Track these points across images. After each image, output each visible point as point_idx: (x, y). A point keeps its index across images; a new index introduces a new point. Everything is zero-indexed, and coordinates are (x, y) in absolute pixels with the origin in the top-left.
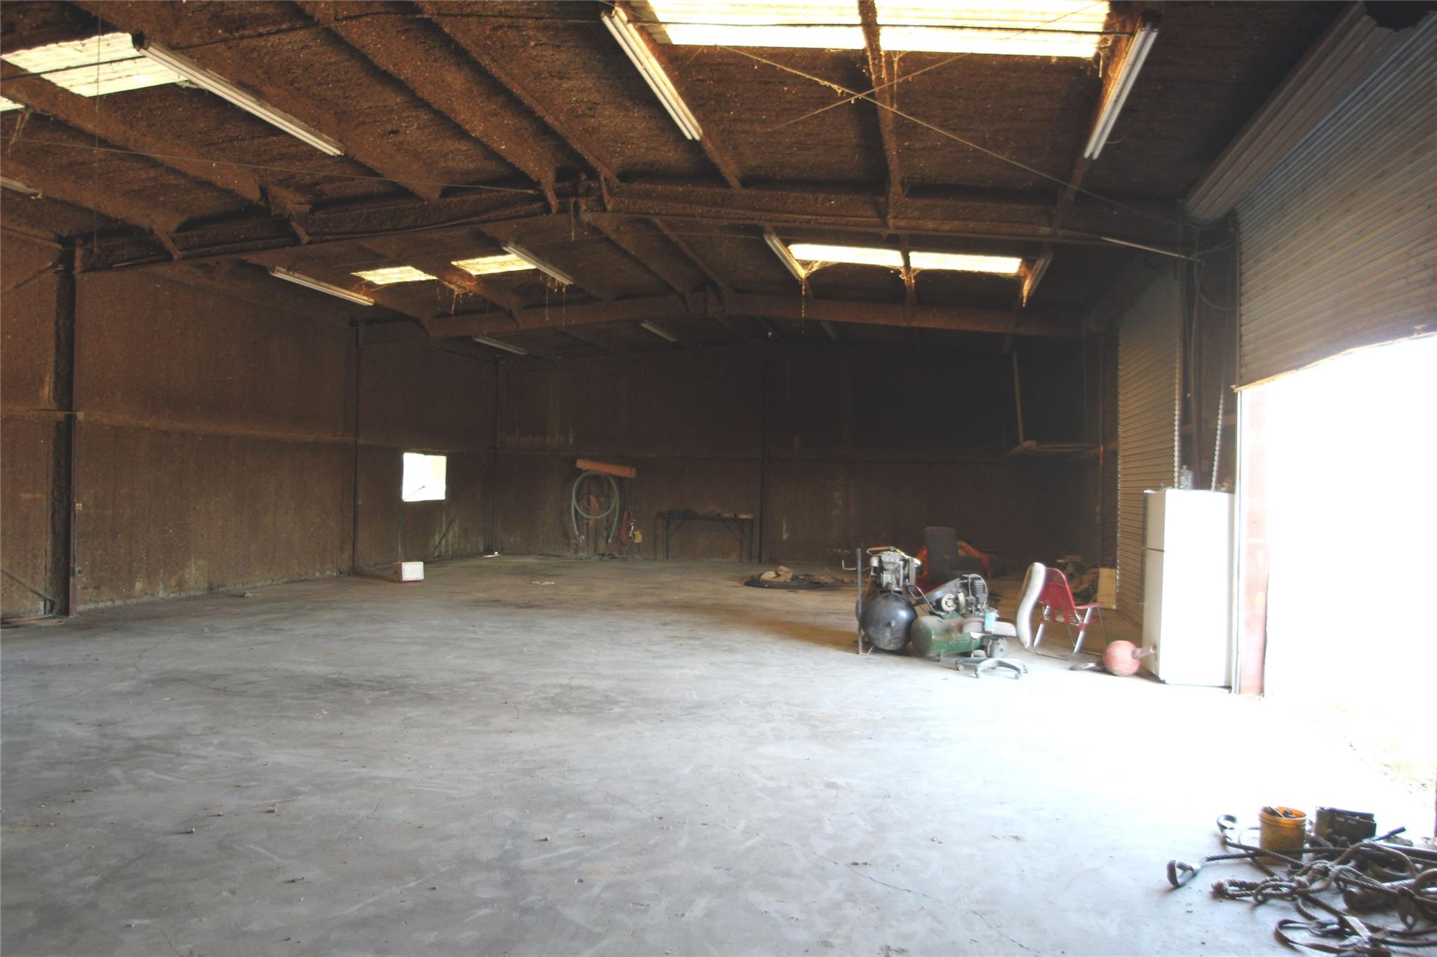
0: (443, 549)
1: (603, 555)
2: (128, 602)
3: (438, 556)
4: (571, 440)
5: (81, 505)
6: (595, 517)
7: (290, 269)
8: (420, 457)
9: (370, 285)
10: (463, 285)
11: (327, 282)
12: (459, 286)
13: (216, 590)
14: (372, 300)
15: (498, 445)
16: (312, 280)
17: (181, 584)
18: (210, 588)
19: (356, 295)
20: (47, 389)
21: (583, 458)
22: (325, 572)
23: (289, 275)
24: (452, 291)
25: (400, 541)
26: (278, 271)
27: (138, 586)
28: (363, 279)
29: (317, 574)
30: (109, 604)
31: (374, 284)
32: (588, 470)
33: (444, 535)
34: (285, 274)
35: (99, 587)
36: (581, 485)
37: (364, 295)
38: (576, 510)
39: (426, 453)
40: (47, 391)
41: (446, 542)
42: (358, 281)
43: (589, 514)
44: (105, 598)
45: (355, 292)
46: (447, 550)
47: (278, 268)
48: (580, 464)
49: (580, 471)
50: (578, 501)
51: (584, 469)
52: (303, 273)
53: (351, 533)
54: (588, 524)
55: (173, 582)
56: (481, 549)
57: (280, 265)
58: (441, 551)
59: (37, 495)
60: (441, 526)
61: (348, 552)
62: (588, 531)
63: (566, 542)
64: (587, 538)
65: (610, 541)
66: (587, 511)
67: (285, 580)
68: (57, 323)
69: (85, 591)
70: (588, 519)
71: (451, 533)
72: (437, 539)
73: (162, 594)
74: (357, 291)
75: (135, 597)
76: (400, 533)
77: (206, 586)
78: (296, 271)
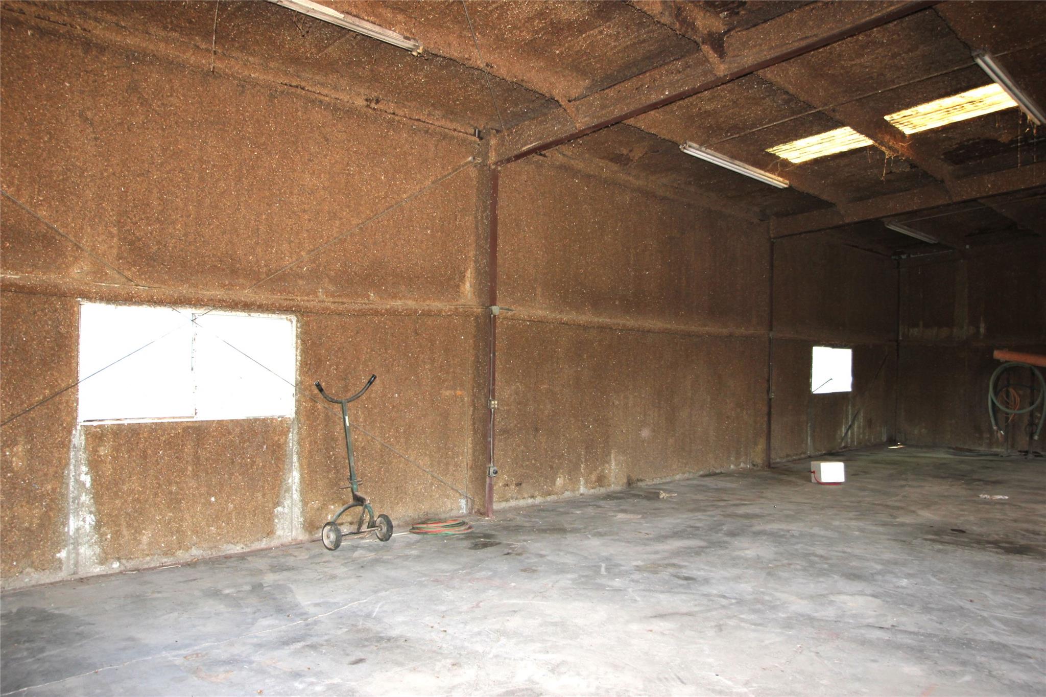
0: (849, 440)
1: (1027, 452)
2: (549, 498)
3: (845, 447)
4: (982, 330)
5: (496, 402)
6: (1016, 412)
7: (704, 143)
8: (828, 350)
9: (785, 163)
10: (896, 146)
11: (741, 161)
12: (890, 148)
13: (634, 485)
14: (787, 182)
15: (901, 338)
16: (725, 157)
17: (601, 480)
18: (630, 483)
19: (770, 175)
20: (468, 285)
21: (1000, 348)
22: (740, 465)
23: (701, 151)
24: (883, 153)
25: (809, 432)
26: (690, 146)
27: (559, 481)
28: (778, 157)
29: (732, 467)
30: (530, 501)
31: (790, 163)
32: (1006, 362)
33: (850, 426)
34: (697, 149)
35: (520, 484)
36: (998, 379)
37: (779, 175)
38: (993, 403)
39: (834, 346)
40: (468, 287)
41: (852, 434)
42: (772, 161)
43: (1007, 408)
44: (526, 496)
45: (768, 171)
46: (853, 441)
47: (690, 143)
48: (998, 355)
49: (998, 363)
50: (996, 393)
51: (1002, 360)
52: (716, 150)
53: (765, 426)
54: (1007, 419)
55: (593, 477)
56: (884, 438)
57: (691, 140)
58: (847, 442)
59: (459, 393)
60: (847, 418)
61: (761, 446)
62: (1007, 426)
63: (977, 435)
64: (1006, 433)
65: (1036, 437)
66: (1007, 405)
67: (701, 473)
68: (476, 217)
69: (507, 488)
70: (1007, 414)
71: (856, 425)
72: (844, 430)
73: (582, 490)
74: (772, 171)
75: (556, 494)
76: (809, 424)
77: (625, 481)
78: (709, 147)
